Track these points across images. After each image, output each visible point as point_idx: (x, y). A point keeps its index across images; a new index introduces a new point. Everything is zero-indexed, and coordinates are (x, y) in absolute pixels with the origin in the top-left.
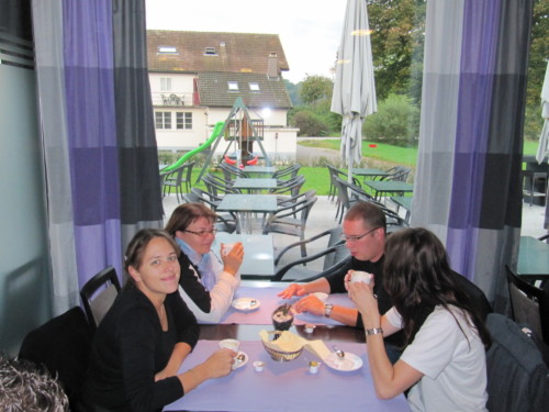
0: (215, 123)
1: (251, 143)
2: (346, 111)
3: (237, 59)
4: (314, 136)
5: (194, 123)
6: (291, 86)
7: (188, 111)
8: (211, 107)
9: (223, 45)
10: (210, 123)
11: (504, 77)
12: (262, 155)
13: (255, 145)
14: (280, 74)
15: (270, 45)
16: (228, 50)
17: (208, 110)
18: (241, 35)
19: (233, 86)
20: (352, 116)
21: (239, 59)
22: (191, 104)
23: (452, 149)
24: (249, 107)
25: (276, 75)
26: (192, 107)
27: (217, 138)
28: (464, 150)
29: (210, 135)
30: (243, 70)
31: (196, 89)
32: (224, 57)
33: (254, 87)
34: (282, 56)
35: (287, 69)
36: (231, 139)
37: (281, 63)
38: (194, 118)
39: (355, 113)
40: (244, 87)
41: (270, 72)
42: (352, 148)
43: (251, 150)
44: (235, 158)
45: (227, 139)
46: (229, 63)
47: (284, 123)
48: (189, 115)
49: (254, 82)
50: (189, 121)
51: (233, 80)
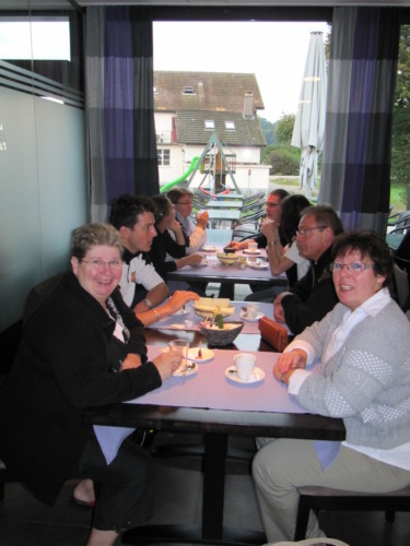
0: (191, 159)
1: (224, 176)
2: (304, 145)
3: (214, 98)
4: (288, 174)
5: (171, 160)
6: (269, 125)
7: (166, 148)
8: (188, 144)
9: (200, 84)
10: (187, 160)
11: (378, 115)
12: (233, 187)
13: (228, 177)
14: (255, 113)
15: (247, 84)
16: (206, 88)
17: (185, 148)
18: (218, 74)
19: (210, 124)
20: (309, 149)
21: (216, 98)
22: (169, 141)
23: (344, 161)
24: (224, 145)
25: (250, 113)
26: (170, 144)
27: (193, 172)
28: (352, 161)
29: (187, 170)
30: (218, 110)
31: (174, 127)
32: (202, 96)
33: (230, 125)
34: (257, 96)
35: (262, 108)
36: (207, 172)
37: (257, 102)
38: (171, 155)
39: (312, 147)
40: (220, 125)
41: (246, 111)
42: (309, 177)
43: (224, 182)
44: (209, 190)
45: (203, 172)
46: (207, 102)
47: (258, 161)
48: (167, 152)
49: (230, 120)
50: (167, 157)
51: (209, 119)
